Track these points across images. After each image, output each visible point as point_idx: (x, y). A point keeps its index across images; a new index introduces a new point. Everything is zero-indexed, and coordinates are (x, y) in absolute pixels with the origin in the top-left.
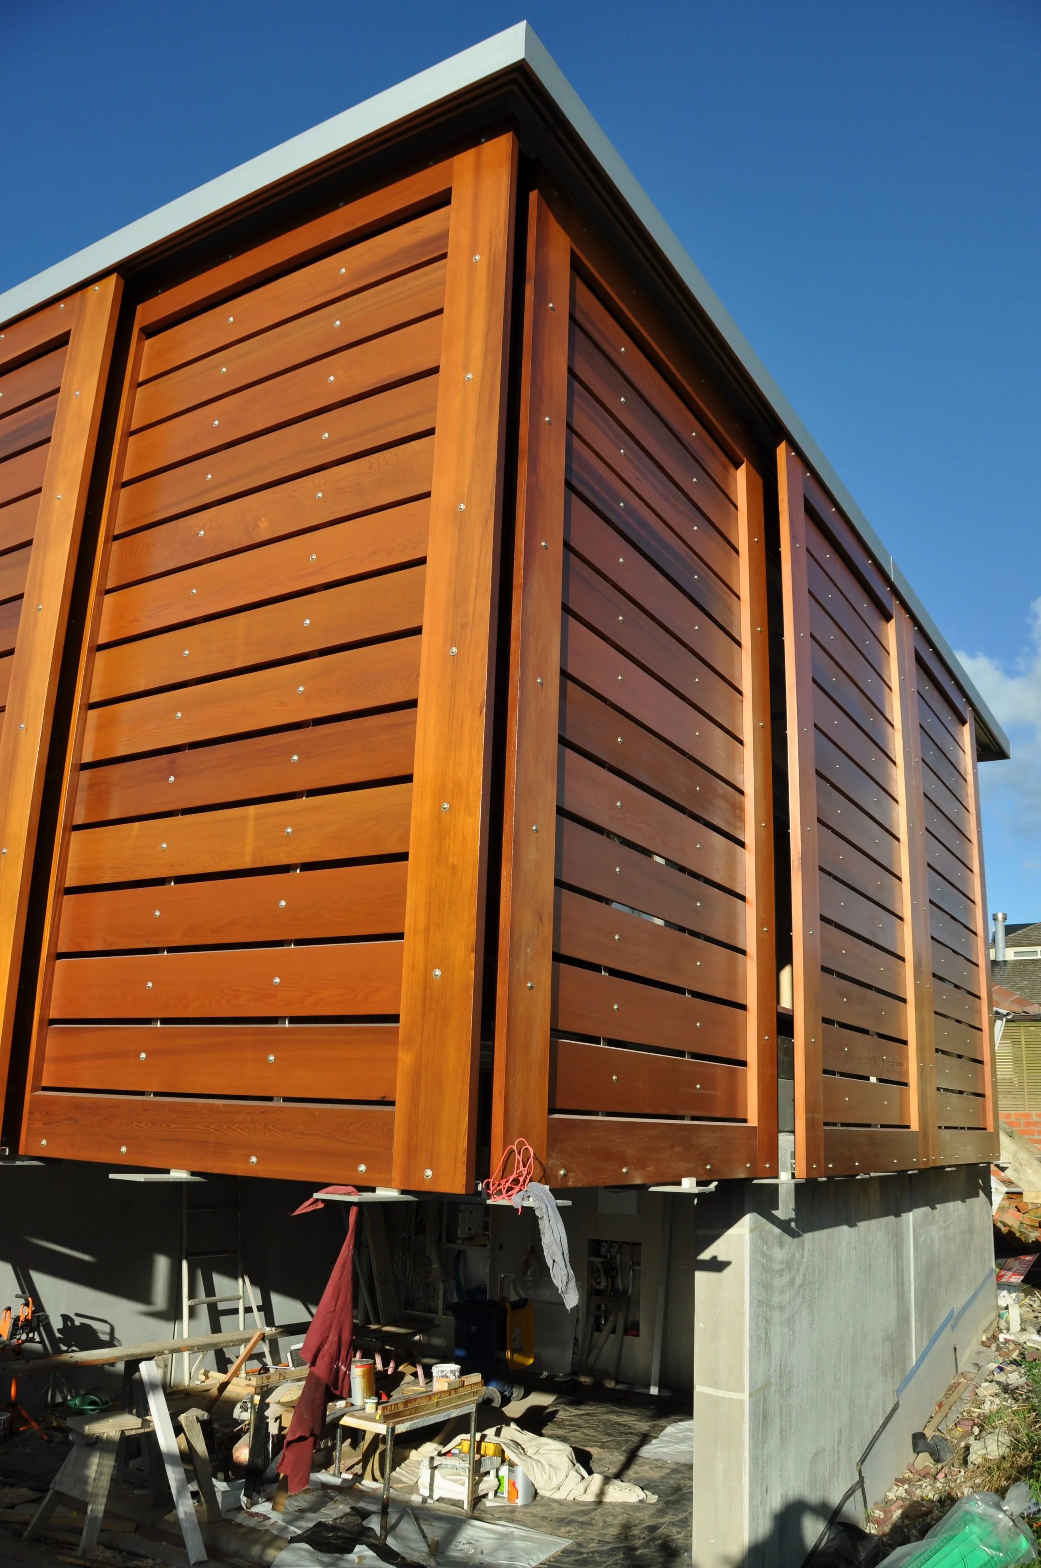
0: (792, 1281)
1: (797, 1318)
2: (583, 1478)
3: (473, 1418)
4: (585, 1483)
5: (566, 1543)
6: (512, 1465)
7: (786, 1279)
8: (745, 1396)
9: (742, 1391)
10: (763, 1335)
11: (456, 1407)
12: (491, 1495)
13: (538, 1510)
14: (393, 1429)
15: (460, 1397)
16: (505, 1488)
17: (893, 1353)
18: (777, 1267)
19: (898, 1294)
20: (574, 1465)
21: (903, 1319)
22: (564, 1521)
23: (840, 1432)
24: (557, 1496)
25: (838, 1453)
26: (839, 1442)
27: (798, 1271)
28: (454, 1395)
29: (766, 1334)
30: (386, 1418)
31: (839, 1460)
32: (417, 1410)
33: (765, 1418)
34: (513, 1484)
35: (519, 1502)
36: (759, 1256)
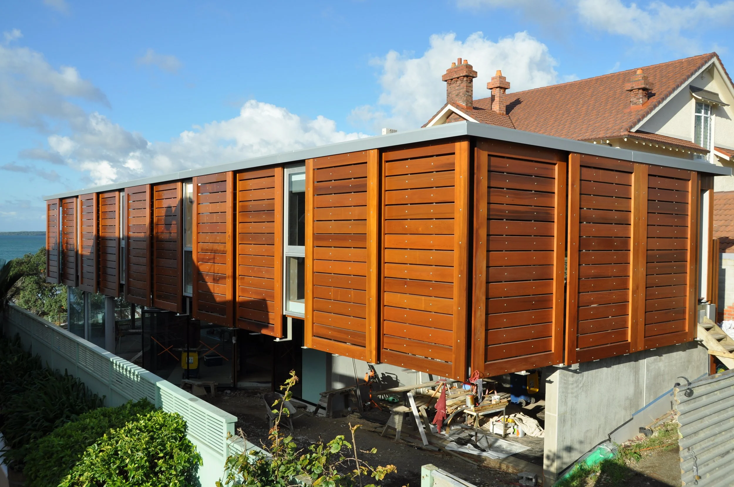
0: (577, 386)
1: (579, 395)
2: (541, 430)
3: (504, 411)
4: (541, 432)
5: (528, 448)
6: (518, 426)
7: (575, 385)
8: (557, 415)
9: (556, 414)
10: (564, 400)
11: (498, 408)
12: (512, 433)
13: (525, 439)
14: (478, 414)
15: (500, 406)
16: (516, 432)
17: (631, 404)
18: (570, 383)
19: (635, 386)
20: (538, 427)
21: (638, 393)
22: (531, 442)
23: (600, 425)
24: (533, 435)
25: (599, 431)
26: (599, 428)
27: (580, 383)
28: (497, 405)
29: (565, 400)
30: (476, 411)
31: (598, 433)
32: (485, 409)
33: (564, 421)
34: (518, 431)
35: (520, 436)
36: (563, 381)
